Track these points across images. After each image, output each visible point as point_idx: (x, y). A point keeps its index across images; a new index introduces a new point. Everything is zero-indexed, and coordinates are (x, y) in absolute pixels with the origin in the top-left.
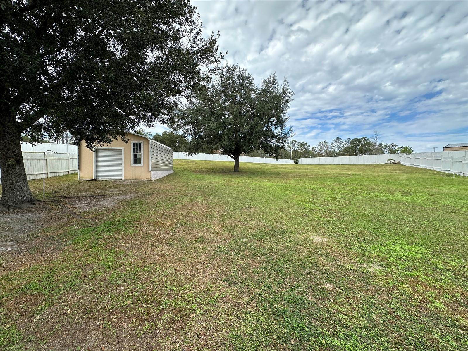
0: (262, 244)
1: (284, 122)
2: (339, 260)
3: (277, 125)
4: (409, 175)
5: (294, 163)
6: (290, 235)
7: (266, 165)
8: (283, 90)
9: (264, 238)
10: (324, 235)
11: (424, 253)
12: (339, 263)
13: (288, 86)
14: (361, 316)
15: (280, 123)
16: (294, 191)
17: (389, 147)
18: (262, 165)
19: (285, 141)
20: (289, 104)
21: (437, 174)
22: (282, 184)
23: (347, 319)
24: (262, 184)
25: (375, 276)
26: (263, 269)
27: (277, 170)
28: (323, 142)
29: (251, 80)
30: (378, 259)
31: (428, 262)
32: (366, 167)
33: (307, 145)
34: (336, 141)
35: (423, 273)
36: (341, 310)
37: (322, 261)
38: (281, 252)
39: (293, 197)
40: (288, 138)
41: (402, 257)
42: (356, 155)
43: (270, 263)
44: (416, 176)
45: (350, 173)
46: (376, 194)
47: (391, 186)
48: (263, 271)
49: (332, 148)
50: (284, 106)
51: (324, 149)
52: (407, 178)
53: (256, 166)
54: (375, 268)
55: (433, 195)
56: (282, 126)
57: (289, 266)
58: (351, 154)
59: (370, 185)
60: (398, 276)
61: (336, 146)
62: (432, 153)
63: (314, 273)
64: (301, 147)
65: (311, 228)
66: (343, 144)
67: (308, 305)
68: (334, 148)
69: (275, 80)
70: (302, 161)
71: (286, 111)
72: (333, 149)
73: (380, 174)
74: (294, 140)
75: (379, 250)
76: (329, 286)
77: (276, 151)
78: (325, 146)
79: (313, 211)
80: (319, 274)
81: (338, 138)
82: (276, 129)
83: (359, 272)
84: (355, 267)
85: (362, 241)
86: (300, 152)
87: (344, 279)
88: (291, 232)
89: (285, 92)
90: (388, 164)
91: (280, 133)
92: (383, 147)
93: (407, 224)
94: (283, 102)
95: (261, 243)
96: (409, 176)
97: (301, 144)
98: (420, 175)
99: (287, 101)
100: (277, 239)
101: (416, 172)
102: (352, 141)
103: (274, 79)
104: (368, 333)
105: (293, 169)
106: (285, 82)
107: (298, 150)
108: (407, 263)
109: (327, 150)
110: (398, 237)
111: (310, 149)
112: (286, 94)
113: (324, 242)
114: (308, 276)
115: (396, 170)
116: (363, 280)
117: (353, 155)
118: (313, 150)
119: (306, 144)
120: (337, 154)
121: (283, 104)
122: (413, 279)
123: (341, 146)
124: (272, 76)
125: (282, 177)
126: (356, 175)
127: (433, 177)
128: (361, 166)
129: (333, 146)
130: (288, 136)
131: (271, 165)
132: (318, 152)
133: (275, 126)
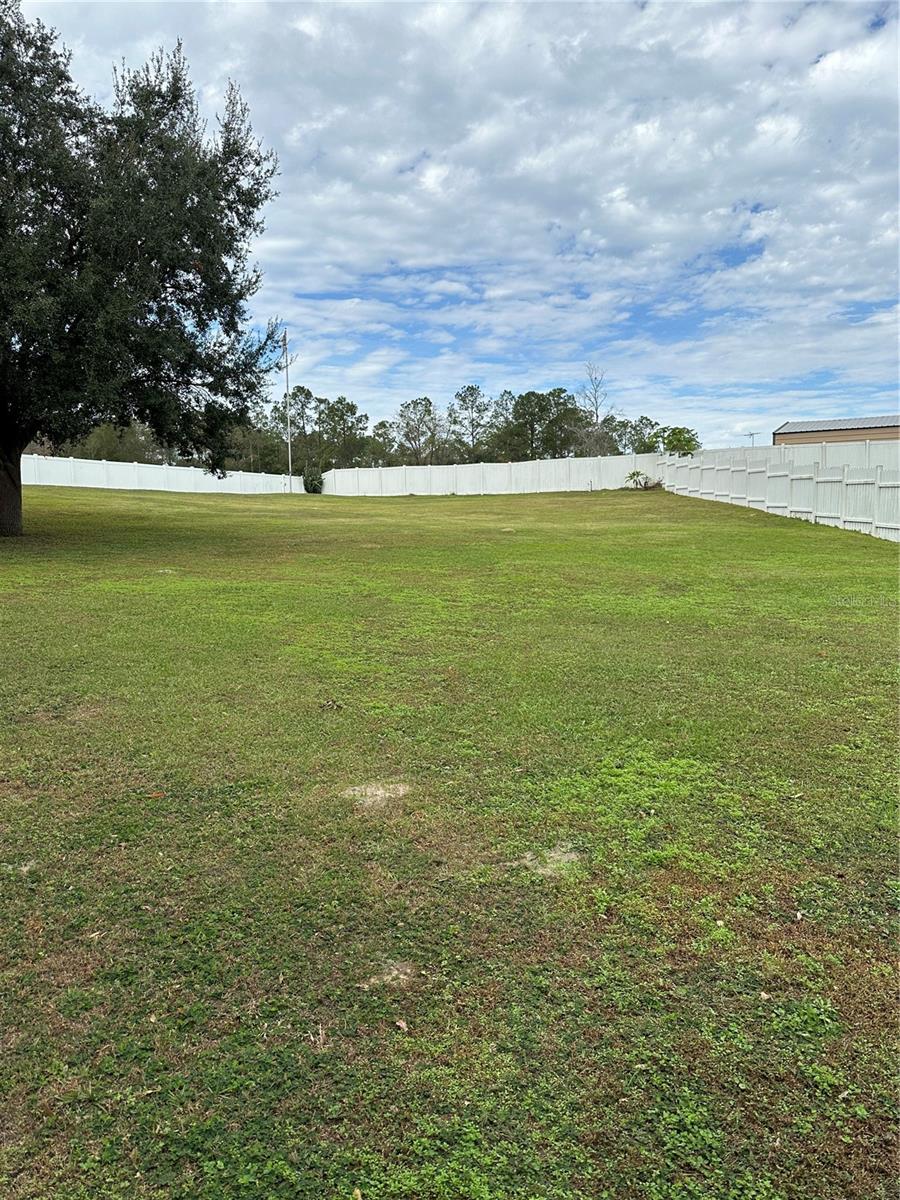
0: (122, 866)
1: (241, 296)
2: (445, 860)
3: (209, 310)
4: (686, 527)
5: (304, 492)
6: (259, 799)
7: (171, 498)
8: (227, 143)
9: (132, 837)
10: (396, 772)
11: (700, 778)
12: (443, 873)
13: (247, 124)
14: (502, 1049)
15: (222, 299)
16: (291, 609)
17: (634, 429)
18: (151, 500)
19: (251, 387)
20: (257, 216)
21: (755, 521)
22: (244, 585)
23: (454, 1075)
24: (147, 589)
25: (555, 889)
26: (117, 982)
27: (225, 521)
28: (415, 403)
29: (55, 56)
30: (571, 826)
31: (707, 805)
32: (563, 502)
33: (357, 415)
34: (464, 401)
35: (693, 843)
36: (433, 1049)
37: (380, 881)
38: (210, 880)
39: (285, 637)
40: (267, 377)
41: (639, 806)
42: (533, 458)
43: (153, 944)
44: (702, 529)
45: (509, 526)
46: (586, 597)
47: (630, 566)
48: (117, 991)
49: (453, 427)
50: (236, 221)
51: (423, 433)
52: (680, 535)
53: (118, 505)
54: (560, 862)
55: (739, 588)
56: (232, 317)
57: (241, 935)
58: (519, 456)
59: (571, 567)
60: (622, 872)
61: (466, 422)
62: (746, 449)
63: (346, 939)
64: (333, 420)
65: (349, 755)
66: (490, 414)
67: (311, 1076)
68: (457, 428)
69: (180, 84)
70: (340, 482)
71: (245, 246)
72: (453, 432)
73: (604, 525)
74: (300, 389)
75: (575, 793)
76: (398, 974)
77: (211, 431)
78: (427, 418)
79: (363, 682)
80: (366, 935)
81: (472, 391)
82: (202, 326)
83: (507, 888)
84: (495, 874)
85: (528, 773)
86: (330, 443)
87: (456, 928)
88: (264, 784)
89: (238, 154)
90: (627, 489)
91: (225, 348)
92: (615, 430)
93: (664, 688)
94: (231, 197)
95: (117, 862)
96: (685, 530)
97: (332, 409)
98: (712, 526)
99: (251, 200)
100: (198, 829)
101: (705, 518)
102: (517, 403)
103: (177, 79)
104: (517, 1102)
105: (294, 514)
106: (233, 103)
107: (320, 434)
108: (652, 821)
109: (433, 435)
110: (633, 739)
111: (369, 433)
112: (241, 161)
113: (394, 803)
114: (321, 956)
115: (649, 510)
116: (520, 916)
117: (525, 458)
118: (380, 436)
119: (352, 409)
120: (470, 452)
121: (230, 208)
122: (663, 871)
123: (482, 422)
124: (165, 61)
125: (248, 554)
126: (529, 532)
127: (744, 529)
128: (547, 500)
129: (455, 422)
130: (264, 367)
131: (194, 500)
132: (401, 445)
133: (198, 312)
